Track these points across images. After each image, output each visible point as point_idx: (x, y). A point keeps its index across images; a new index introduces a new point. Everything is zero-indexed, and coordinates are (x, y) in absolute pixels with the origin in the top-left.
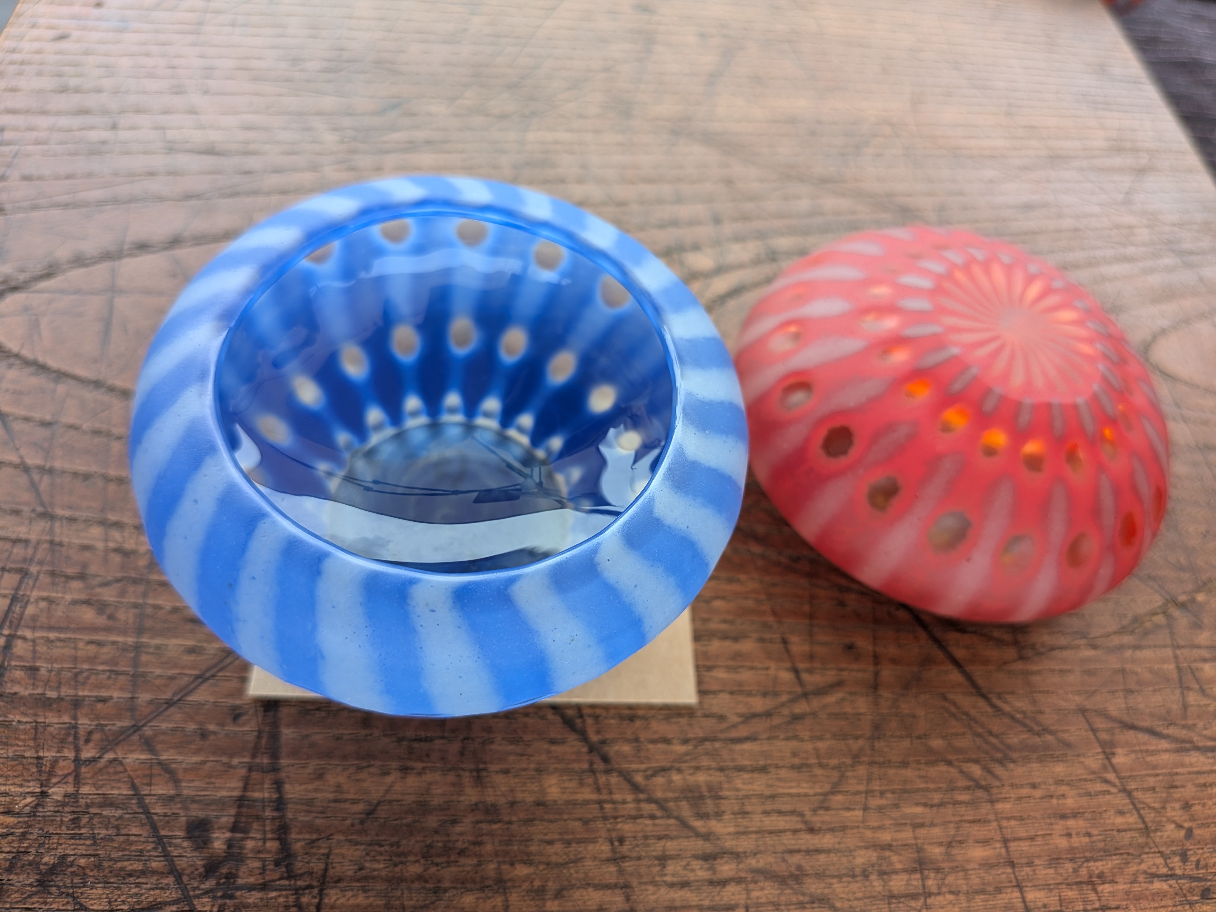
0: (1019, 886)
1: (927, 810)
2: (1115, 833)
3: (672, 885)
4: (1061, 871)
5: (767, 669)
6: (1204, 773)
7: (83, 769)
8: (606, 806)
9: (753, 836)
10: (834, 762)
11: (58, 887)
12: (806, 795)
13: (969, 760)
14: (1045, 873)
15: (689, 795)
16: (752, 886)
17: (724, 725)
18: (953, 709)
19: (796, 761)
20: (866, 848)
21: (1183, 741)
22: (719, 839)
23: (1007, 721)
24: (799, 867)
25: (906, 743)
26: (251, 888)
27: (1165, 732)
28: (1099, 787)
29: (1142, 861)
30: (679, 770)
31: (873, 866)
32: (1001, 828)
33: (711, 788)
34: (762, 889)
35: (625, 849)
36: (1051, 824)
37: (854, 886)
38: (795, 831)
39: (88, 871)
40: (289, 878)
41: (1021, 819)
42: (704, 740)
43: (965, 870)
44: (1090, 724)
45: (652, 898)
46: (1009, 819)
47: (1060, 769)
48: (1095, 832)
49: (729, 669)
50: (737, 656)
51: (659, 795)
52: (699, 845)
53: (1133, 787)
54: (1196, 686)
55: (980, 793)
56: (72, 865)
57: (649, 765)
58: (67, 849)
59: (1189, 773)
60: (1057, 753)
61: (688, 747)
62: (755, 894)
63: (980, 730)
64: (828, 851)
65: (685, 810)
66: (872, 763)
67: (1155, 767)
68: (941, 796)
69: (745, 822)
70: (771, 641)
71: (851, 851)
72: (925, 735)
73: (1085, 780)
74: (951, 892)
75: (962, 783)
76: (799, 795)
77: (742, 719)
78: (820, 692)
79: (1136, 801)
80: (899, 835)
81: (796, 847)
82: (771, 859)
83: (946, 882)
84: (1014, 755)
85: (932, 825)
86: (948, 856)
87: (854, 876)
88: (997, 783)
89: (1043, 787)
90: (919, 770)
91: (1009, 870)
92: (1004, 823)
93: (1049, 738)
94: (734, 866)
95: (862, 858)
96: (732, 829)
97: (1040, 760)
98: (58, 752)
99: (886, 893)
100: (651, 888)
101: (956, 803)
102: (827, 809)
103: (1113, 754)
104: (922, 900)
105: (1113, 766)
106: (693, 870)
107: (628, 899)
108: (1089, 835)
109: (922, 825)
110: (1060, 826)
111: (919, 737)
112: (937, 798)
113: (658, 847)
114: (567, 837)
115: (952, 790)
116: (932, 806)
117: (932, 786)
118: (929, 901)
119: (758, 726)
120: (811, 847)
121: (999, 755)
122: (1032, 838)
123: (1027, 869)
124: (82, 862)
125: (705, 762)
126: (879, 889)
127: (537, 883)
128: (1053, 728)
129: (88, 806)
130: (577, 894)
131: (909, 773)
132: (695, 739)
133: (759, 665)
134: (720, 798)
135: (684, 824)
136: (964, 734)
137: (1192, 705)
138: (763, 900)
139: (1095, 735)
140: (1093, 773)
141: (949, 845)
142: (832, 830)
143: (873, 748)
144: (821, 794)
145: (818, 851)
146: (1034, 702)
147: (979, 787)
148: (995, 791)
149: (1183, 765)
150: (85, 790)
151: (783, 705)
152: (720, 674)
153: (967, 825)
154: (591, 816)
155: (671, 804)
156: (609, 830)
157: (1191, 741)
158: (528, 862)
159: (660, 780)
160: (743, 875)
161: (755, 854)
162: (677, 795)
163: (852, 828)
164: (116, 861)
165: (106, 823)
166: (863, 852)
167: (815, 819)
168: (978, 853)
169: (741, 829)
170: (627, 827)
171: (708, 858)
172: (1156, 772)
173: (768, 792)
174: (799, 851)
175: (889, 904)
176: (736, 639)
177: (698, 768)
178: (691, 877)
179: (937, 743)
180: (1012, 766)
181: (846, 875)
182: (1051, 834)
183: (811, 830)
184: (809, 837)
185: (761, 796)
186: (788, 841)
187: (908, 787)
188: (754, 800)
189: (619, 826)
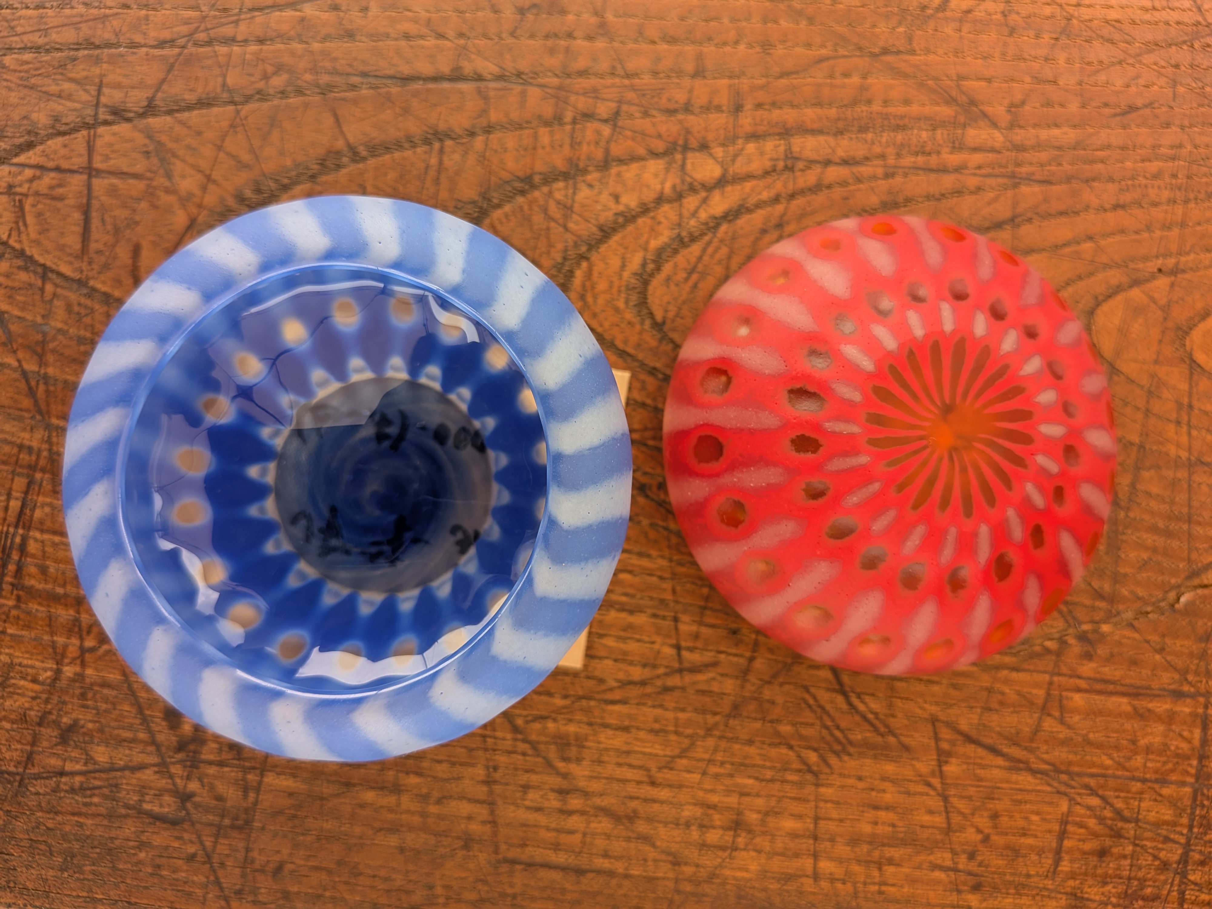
0: (816, 856)
1: (757, 783)
2: (918, 828)
3: (529, 808)
4: (857, 849)
5: (653, 643)
6: (1025, 790)
7: (87, 656)
8: (489, 740)
9: (604, 781)
10: (689, 731)
11: (74, 741)
12: (656, 755)
13: (809, 748)
14: (842, 849)
15: (559, 741)
16: (592, 819)
17: (603, 687)
18: (811, 702)
19: (657, 726)
20: (695, 805)
21: (1019, 761)
22: (575, 779)
23: (857, 718)
24: (635, 811)
25: (758, 725)
26: (210, 763)
27: (1006, 750)
28: (921, 788)
29: (932, 853)
30: (555, 720)
31: (696, 819)
32: (817, 807)
33: (577, 738)
34: (600, 822)
35: (497, 776)
36: (863, 812)
37: (676, 832)
38: (639, 783)
39: (95, 734)
40: (238, 759)
41: (838, 803)
42: (583, 697)
43: (773, 835)
44: (936, 733)
45: (512, 815)
46: (826, 801)
47: (890, 768)
48: (900, 824)
49: (619, 638)
50: (630, 627)
51: (534, 737)
52: (556, 781)
53: (952, 793)
54: (1057, 714)
55: (809, 777)
56: (83, 727)
57: (530, 712)
58: (79, 715)
59: (1011, 789)
60: (894, 754)
61: (567, 702)
62: (593, 825)
63: (829, 723)
64: (662, 802)
65: (552, 753)
66: (721, 738)
67: (980, 780)
68: (773, 773)
69: (599, 769)
70: (664, 618)
71: (681, 805)
72: (777, 720)
73: (910, 781)
74: (755, 850)
75: (796, 765)
76: (650, 754)
77: (620, 684)
78: (695, 670)
79: (948, 805)
80: (726, 799)
81: (637, 795)
82: (613, 801)
83: (754, 841)
84: (851, 750)
85: (758, 795)
86: (763, 823)
87: (677, 825)
88: (827, 770)
89: (869, 780)
90: (762, 749)
91: (811, 841)
92: (822, 804)
93: (892, 740)
94: (581, 801)
95: (688, 812)
96: (587, 773)
97: (875, 757)
98: (68, 638)
99: (701, 842)
100: (512, 808)
101: (784, 781)
102: (671, 769)
103: (946, 762)
104: (728, 852)
105: (941, 772)
106: (548, 800)
107: (492, 813)
108: (894, 826)
109: (748, 794)
110: (871, 814)
111: (772, 721)
112: (769, 774)
113: (524, 778)
114: (453, 759)
115: (785, 770)
116: (763, 780)
117: (768, 764)
118: (735, 854)
119: (634, 692)
120: (649, 797)
121: (838, 748)
122: (841, 821)
123: (828, 844)
124: (90, 725)
125: (578, 716)
126: (697, 837)
127: (424, 791)
128: (898, 731)
129: (92, 684)
130: (454, 803)
131: (752, 750)
132: (574, 695)
133: (646, 639)
134: (583, 747)
135: (549, 764)
136: (812, 724)
137: (1044, 731)
138: (599, 831)
139: (936, 743)
140: (920, 776)
141: (767, 814)
142: (670, 786)
143: (726, 725)
144: (669, 757)
145: (654, 801)
146: (890, 706)
147: (810, 771)
148: (823, 776)
149: (1008, 782)
150: (89, 671)
151: (658, 677)
152: (610, 642)
153: (788, 800)
154: (475, 746)
155: (542, 747)
156: (487, 759)
157: (1026, 762)
158: (419, 774)
159: (537, 726)
160: (588, 809)
161: (601, 795)
162: (548, 739)
163: (687, 787)
164: (114, 728)
165: (106, 700)
166: (691, 807)
167: (659, 775)
168: (789, 824)
169: (595, 774)
170: (502, 759)
171: (563, 792)
172: (980, 783)
173: (625, 748)
174: (637, 798)
175: (700, 850)
176: (631, 612)
177: (571, 720)
178: (546, 804)
179: (785, 729)
180: (846, 758)
181: (672, 823)
182: (859, 820)
183: (653, 783)
184: (649, 788)
185: (617, 750)
186: (631, 789)
187: (747, 762)
188: (612, 753)
189: (497, 757)
